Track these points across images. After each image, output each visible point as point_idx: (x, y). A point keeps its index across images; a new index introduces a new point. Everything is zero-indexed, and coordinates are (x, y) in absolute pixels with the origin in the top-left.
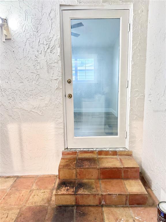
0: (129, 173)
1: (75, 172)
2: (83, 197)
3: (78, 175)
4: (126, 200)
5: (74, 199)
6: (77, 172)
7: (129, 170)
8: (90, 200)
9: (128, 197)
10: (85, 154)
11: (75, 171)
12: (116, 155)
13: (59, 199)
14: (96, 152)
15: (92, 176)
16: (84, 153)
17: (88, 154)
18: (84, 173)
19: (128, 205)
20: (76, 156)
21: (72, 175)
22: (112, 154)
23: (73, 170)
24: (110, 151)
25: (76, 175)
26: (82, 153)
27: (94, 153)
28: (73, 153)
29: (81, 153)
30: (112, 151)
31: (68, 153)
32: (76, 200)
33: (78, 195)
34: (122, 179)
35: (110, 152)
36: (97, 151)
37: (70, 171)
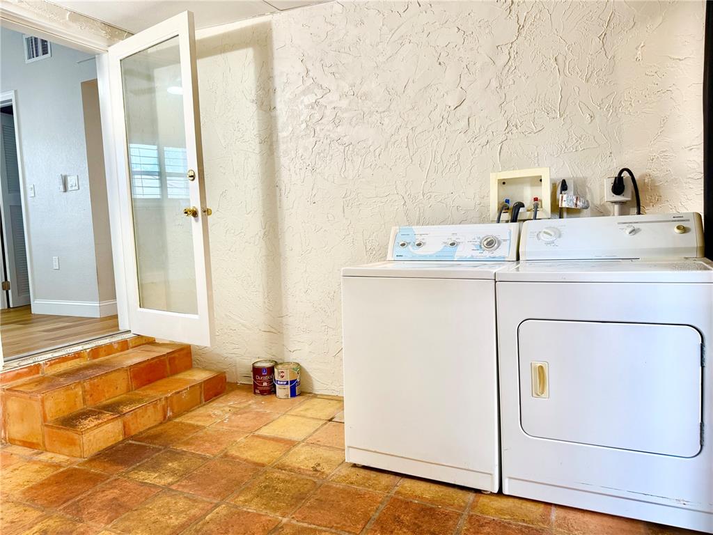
0: (177, 362)
1: (81, 393)
2: (136, 416)
3: (88, 396)
4: (201, 393)
5: (121, 426)
6: (84, 391)
7: (176, 355)
8: (149, 417)
9: (203, 386)
10: (62, 364)
11: (81, 389)
12: (128, 349)
13: (92, 438)
14: (86, 354)
15: (117, 388)
16: (59, 362)
17: (70, 362)
18: (100, 388)
19: (204, 403)
20: (40, 375)
21: (75, 401)
22: (119, 349)
23: (74, 388)
24: (115, 343)
25: (84, 399)
26: (54, 363)
27: (83, 357)
28: (31, 371)
29: (51, 365)
30: (118, 343)
31: (18, 374)
32: (124, 427)
33: (126, 416)
34: (168, 376)
35: (116, 346)
36: (88, 350)
37: (70, 392)
